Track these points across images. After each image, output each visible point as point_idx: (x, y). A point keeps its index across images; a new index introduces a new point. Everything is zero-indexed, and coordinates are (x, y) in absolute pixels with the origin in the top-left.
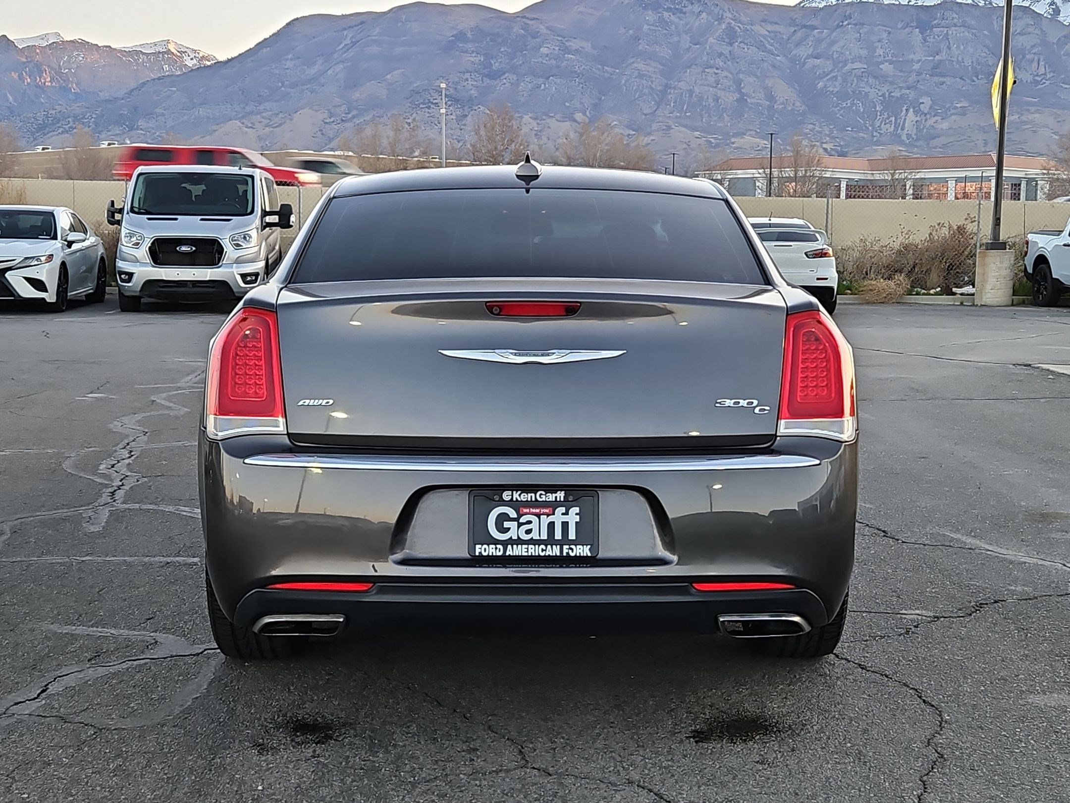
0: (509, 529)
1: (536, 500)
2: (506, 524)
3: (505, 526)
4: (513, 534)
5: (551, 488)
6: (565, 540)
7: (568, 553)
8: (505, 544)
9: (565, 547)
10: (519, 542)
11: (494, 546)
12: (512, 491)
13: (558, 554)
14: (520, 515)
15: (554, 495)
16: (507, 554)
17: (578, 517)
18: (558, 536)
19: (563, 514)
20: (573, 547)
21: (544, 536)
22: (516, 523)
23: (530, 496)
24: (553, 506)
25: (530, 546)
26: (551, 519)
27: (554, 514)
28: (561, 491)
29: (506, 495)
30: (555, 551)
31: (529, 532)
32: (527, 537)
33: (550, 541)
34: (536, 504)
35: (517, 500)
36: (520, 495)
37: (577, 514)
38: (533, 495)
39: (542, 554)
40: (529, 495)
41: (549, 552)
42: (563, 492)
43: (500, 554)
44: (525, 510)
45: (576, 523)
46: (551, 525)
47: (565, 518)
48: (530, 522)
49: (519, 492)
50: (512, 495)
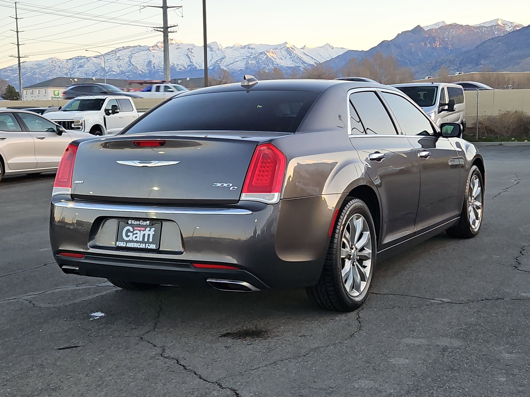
0: (129, 236)
1: (140, 225)
2: (129, 234)
3: (128, 235)
4: (130, 238)
5: (145, 219)
6: (148, 242)
7: (147, 247)
8: (127, 242)
9: (147, 244)
10: (132, 241)
11: (123, 243)
12: (132, 220)
13: (144, 247)
14: (134, 230)
15: (146, 222)
16: (127, 246)
17: (154, 232)
19: (149, 231)
20: (150, 245)
21: (141, 240)
22: (132, 233)
23: (137, 223)
24: (146, 227)
25: (135, 243)
26: (144, 232)
27: (145, 230)
28: (148, 221)
29: (130, 222)
30: (143, 246)
31: (136, 237)
32: (135, 240)
33: (143, 242)
34: (139, 226)
35: (133, 224)
36: (134, 222)
37: (153, 231)
38: (139, 222)
39: (139, 247)
40: (137, 222)
41: (141, 247)
42: (149, 221)
43: (124, 246)
44: (136, 228)
45: (153, 235)
46: (144, 235)
47: (149, 233)
48: (137, 233)
49: (134, 221)
50: (132, 222)
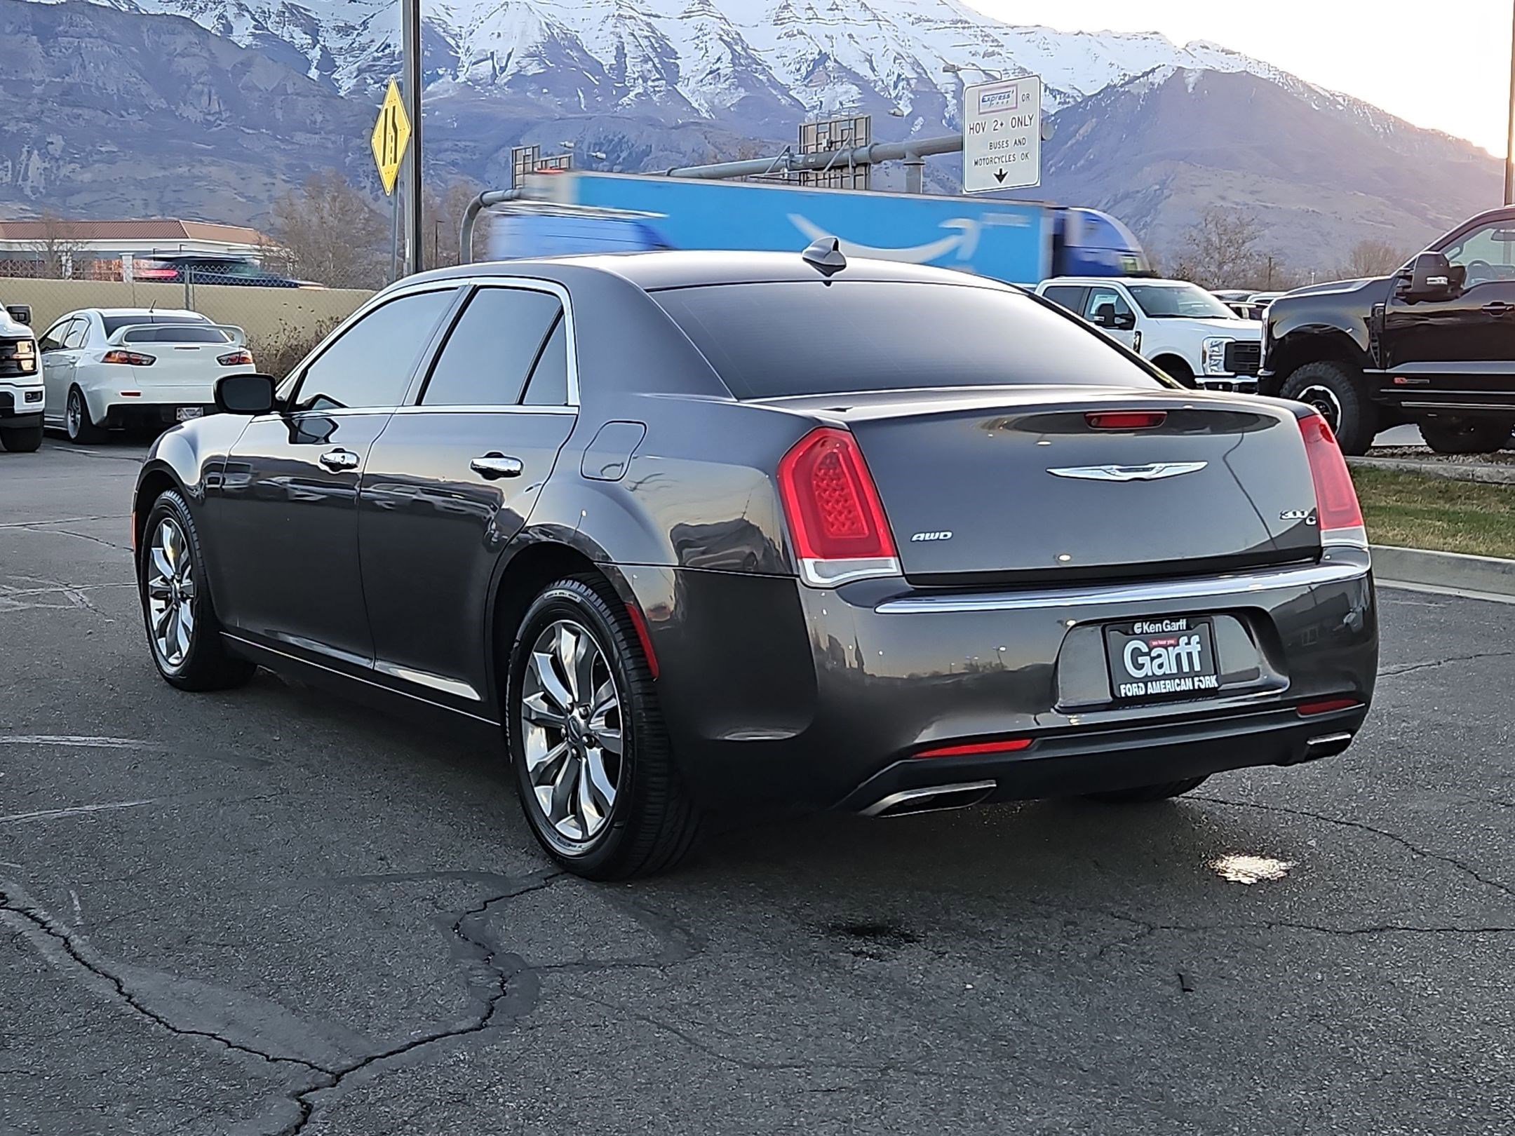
0: (1143, 665)
1: (1163, 631)
2: (1141, 660)
3: (1140, 662)
4: (1147, 671)
5: (1174, 617)
7: (1199, 686)
8: (1146, 680)
9: (1196, 679)
10: (1155, 678)
11: (1135, 685)
12: (1142, 622)
13: (1191, 688)
14: (1151, 650)
15: (1178, 624)
16: (1149, 693)
17: (1199, 645)
18: (1186, 669)
19: (1186, 644)
20: (1202, 678)
21: (1175, 671)
22: (1148, 658)
23: (1157, 627)
24: (1176, 635)
25: (1167, 682)
26: (1177, 650)
27: (1178, 645)
28: (1183, 618)
29: (1137, 628)
30: (1186, 685)
31: (1161, 666)
32: (1159, 672)
34: (1162, 635)
35: (1147, 633)
36: (1149, 627)
37: (1198, 643)
38: (1160, 625)
39: (1178, 689)
40: (1157, 625)
41: (1183, 688)
42: (1185, 620)
43: (1143, 693)
44: (1155, 643)
45: (1199, 652)
46: (1178, 656)
47: (1189, 649)
48: (1159, 656)
49: (1148, 623)
50: (1142, 627)
